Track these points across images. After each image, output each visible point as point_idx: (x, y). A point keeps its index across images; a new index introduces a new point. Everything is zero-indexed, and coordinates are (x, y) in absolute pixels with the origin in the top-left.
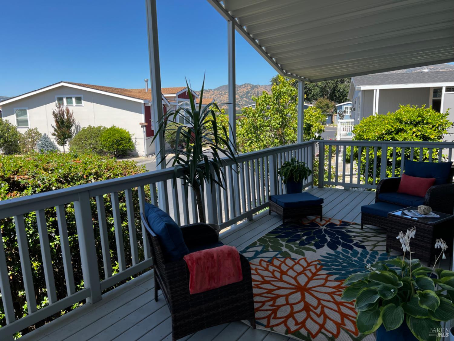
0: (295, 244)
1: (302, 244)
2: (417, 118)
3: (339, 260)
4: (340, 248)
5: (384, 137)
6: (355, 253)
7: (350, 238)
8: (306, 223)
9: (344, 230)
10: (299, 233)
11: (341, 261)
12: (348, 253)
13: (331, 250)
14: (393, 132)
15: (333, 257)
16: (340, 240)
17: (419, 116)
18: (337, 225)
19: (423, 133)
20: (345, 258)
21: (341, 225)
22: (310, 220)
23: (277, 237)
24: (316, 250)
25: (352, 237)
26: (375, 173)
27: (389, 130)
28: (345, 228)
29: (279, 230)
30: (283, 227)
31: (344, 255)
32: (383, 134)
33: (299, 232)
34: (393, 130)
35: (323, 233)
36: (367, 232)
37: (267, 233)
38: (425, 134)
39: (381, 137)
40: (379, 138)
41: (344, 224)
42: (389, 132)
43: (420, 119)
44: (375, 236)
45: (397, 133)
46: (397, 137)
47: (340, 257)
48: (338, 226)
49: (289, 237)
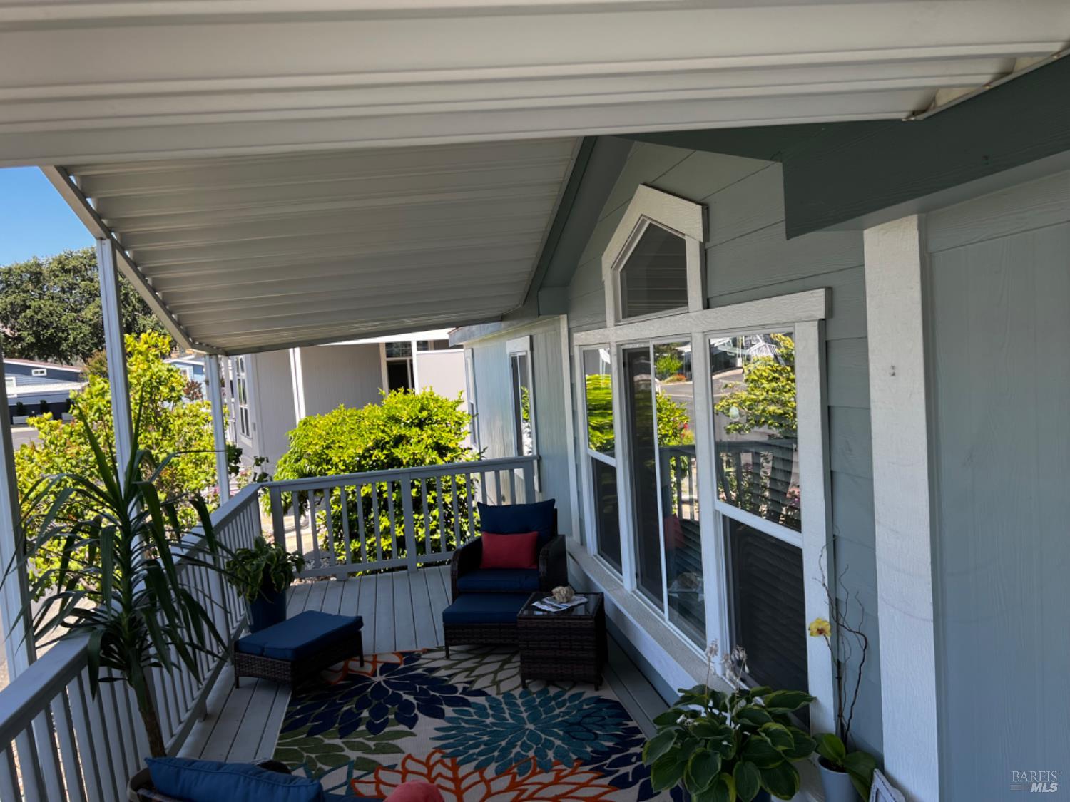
0: (361, 734)
1: (374, 729)
2: (420, 412)
3: (468, 734)
4: (449, 711)
5: (371, 456)
6: (481, 710)
7: (445, 684)
8: (337, 680)
9: (420, 671)
10: (345, 708)
11: (472, 734)
12: (469, 714)
13: (437, 720)
14: (388, 443)
15: (454, 732)
16: (432, 693)
17: (422, 409)
18: (398, 665)
19: (435, 440)
20: (473, 726)
21: (406, 662)
22: (340, 671)
23: (311, 733)
24: (412, 730)
25: (446, 680)
26: (362, 531)
27: (381, 441)
28: (418, 667)
29: (298, 717)
30: (299, 707)
31: (467, 720)
32: (367, 450)
33: (342, 705)
34: (387, 439)
35: (391, 690)
36: (461, 661)
37: (278, 735)
38: (439, 442)
39: (367, 454)
40: (363, 457)
41: (410, 657)
42: (379, 445)
43: (425, 414)
44: (481, 664)
45: (396, 446)
46: (397, 452)
47: (463, 727)
48: (402, 666)
49: (335, 724)
